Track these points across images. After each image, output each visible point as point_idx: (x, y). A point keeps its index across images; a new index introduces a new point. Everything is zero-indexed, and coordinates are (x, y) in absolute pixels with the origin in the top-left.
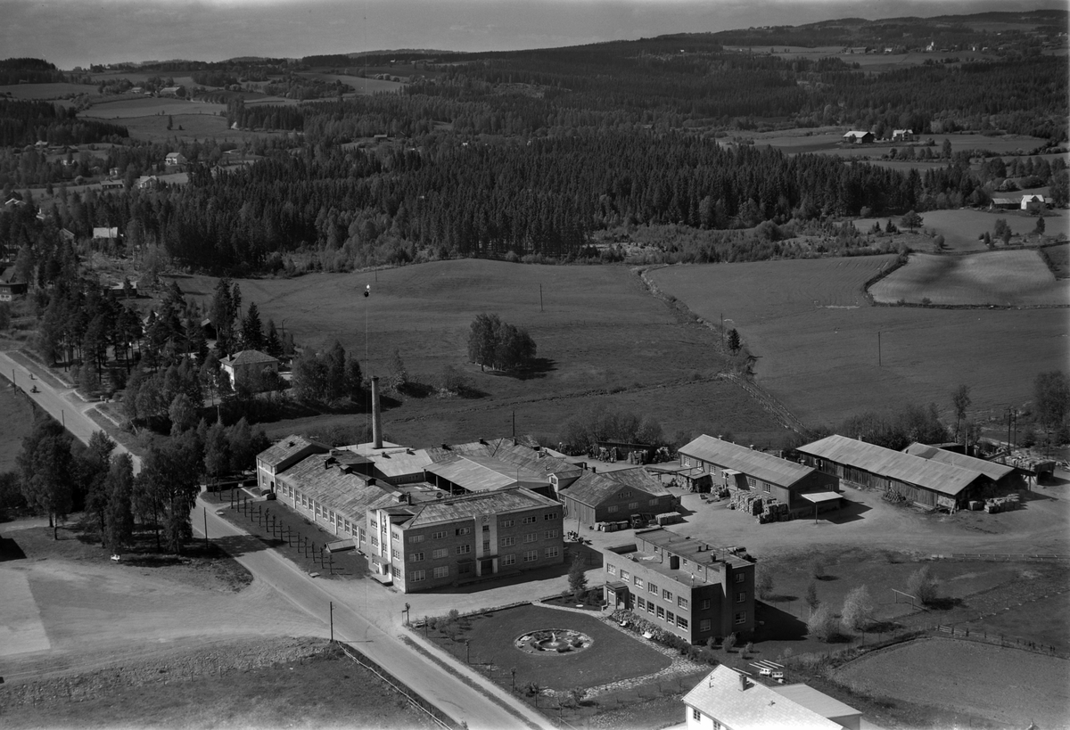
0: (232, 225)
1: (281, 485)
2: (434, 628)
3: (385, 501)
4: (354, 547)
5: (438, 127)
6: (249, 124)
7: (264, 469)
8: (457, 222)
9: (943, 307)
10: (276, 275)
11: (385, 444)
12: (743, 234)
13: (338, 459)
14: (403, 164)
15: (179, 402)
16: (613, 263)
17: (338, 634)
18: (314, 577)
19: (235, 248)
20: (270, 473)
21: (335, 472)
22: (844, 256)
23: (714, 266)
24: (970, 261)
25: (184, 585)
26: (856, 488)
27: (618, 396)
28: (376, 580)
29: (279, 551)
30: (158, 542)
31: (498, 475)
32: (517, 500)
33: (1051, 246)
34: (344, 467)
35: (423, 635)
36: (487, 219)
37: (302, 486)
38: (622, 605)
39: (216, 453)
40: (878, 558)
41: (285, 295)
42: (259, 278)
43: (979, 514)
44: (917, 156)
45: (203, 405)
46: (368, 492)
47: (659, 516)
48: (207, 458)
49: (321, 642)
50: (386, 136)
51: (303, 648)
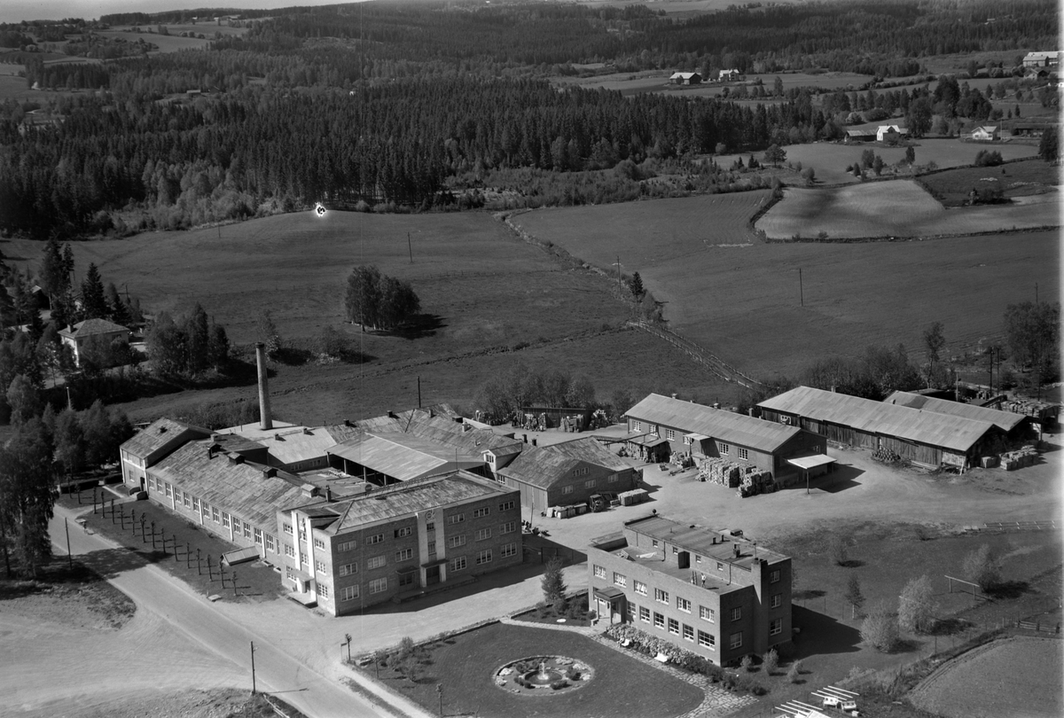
0: (51, 181)
1: (154, 482)
2: (384, 665)
3: (293, 496)
4: (258, 557)
5: (251, 82)
6: (51, 84)
7: (130, 462)
8: (300, 170)
9: (841, 241)
10: (105, 235)
11: (275, 423)
12: (602, 174)
13: (223, 445)
14: (226, 115)
15: (18, 385)
16: (472, 209)
17: (261, 683)
18: (214, 601)
19: (57, 206)
20: (138, 467)
21: (222, 463)
22: (714, 193)
23: (580, 209)
24: (847, 193)
25: (48, 623)
26: (837, 447)
27: (523, 353)
28: (294, 600)
29: (164, 568)
30: (8, 564)
31: (421, 456)
32: (463, 488)
33: (925, 175)
34: (234, 456)
35: (372, 676)
36: (332, 166)
37: (182, 481)
38: (618, 618)
39: (69, 445)
40: (900, 534)
41: (118, 257)
42: (86, 240)
43: (995, 471)
44: (750, 94)
45: (43, 386)
46: (269, 485)
47: (623, 496)
48: (58, 451)
49: (240, 695)
50: (199, 91)
51: (217, 706)
